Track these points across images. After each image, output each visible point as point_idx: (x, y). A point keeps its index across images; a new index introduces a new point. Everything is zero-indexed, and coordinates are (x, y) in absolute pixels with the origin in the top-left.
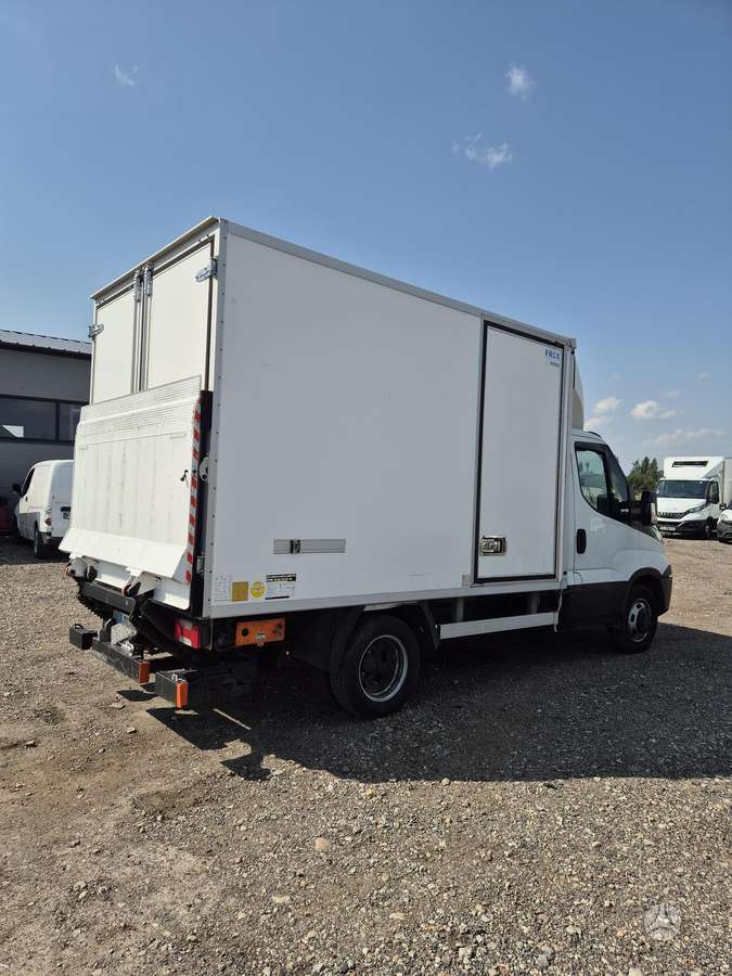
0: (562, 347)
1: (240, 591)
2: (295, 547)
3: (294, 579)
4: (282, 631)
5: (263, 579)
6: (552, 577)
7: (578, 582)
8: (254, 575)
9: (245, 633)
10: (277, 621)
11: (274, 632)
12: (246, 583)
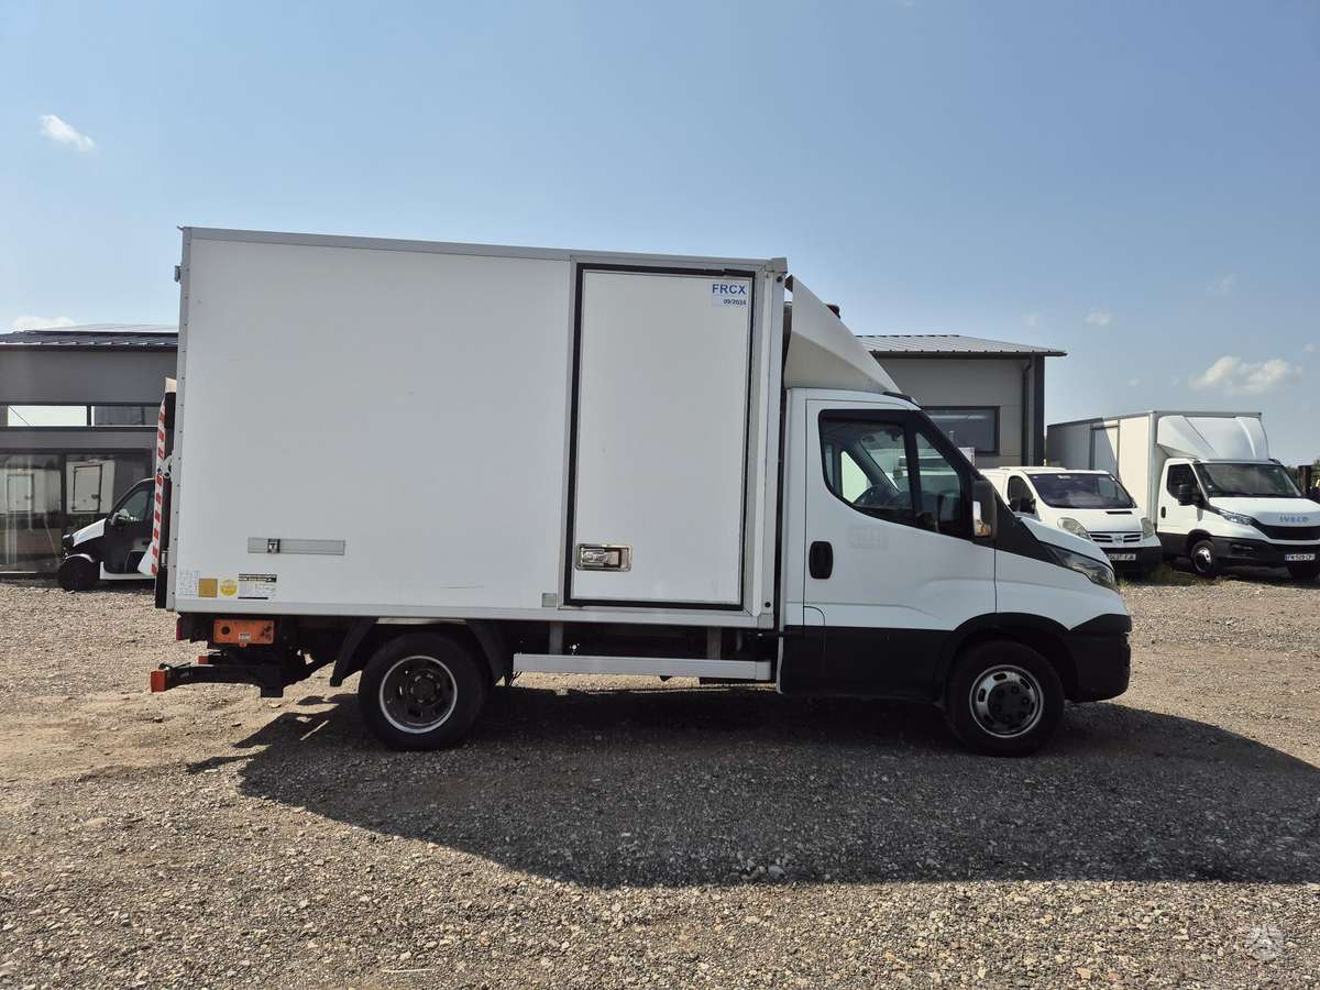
0: (751, 275)
1: (208, 587)
2: (276, 546)
3: (274, 580)
4: (272, 632)
5: (236, 579)
6: (739, 608)
7: (820, 623)
8: (224, 573)
9: (226, 631)
10: (266, 624)
11: (262, 635)
12: (216, 580)
